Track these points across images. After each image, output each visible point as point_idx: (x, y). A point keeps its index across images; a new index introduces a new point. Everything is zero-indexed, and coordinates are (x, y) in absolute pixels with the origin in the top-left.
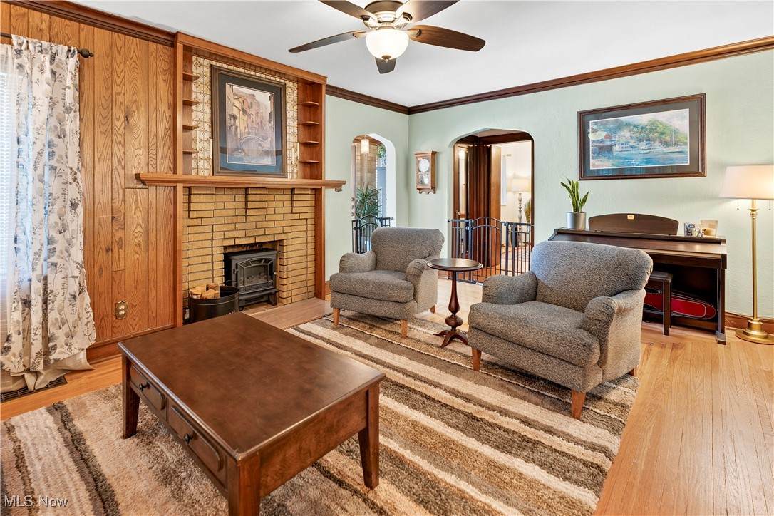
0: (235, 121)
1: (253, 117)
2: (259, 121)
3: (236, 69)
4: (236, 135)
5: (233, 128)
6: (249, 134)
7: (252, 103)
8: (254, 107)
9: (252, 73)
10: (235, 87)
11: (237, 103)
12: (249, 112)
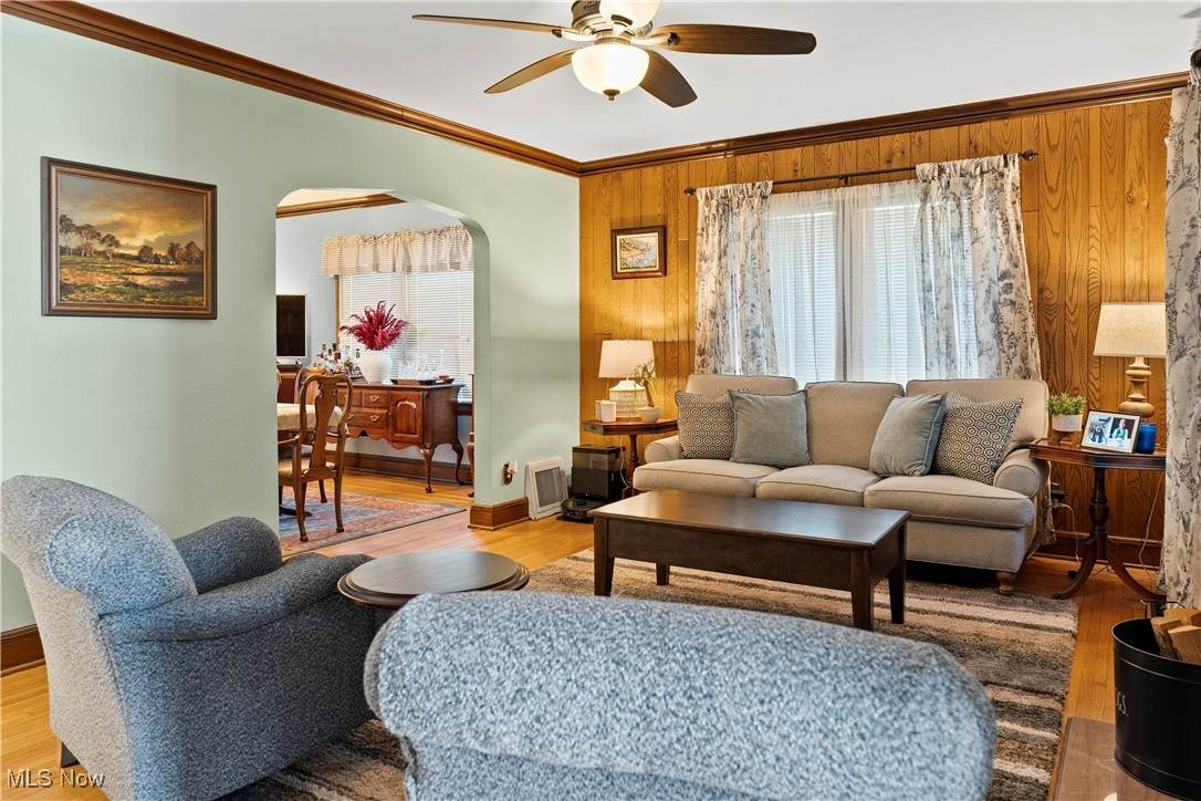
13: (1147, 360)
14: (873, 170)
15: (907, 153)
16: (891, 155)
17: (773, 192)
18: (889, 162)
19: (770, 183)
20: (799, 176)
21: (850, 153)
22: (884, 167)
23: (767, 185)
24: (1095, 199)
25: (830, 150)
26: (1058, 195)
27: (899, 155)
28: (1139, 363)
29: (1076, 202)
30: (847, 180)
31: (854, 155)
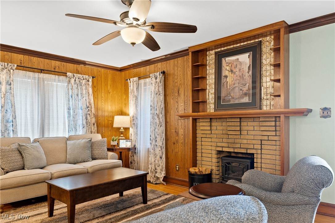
0: (226, 79)
1: (237, 73)
2: (241, 74)
3: (229, 47)
4: (227, 87)
5: (225, 84)
6: (234, 84)
7: (236, 65)
8: (238, 66)
9: (238, 45)
10: (227, 59)
11: (228, 68)
12: (234, 70)
13: (123, 128)
14: (49, 70)
15: (60, 68)
16: (55, 67)
17: (16, 69)
18: (55, 69)
19: (16, 65)
20: (23, 65)
21: (42, 62)
22: (53, 70)
23: (14, 66)
24: (103, 91)
25: (35, 59)
26: (96, 88)
27: (58, 68)
28: (122, 129)
29: (99, 91)
30: (42, 71)
31: (43, 63)
